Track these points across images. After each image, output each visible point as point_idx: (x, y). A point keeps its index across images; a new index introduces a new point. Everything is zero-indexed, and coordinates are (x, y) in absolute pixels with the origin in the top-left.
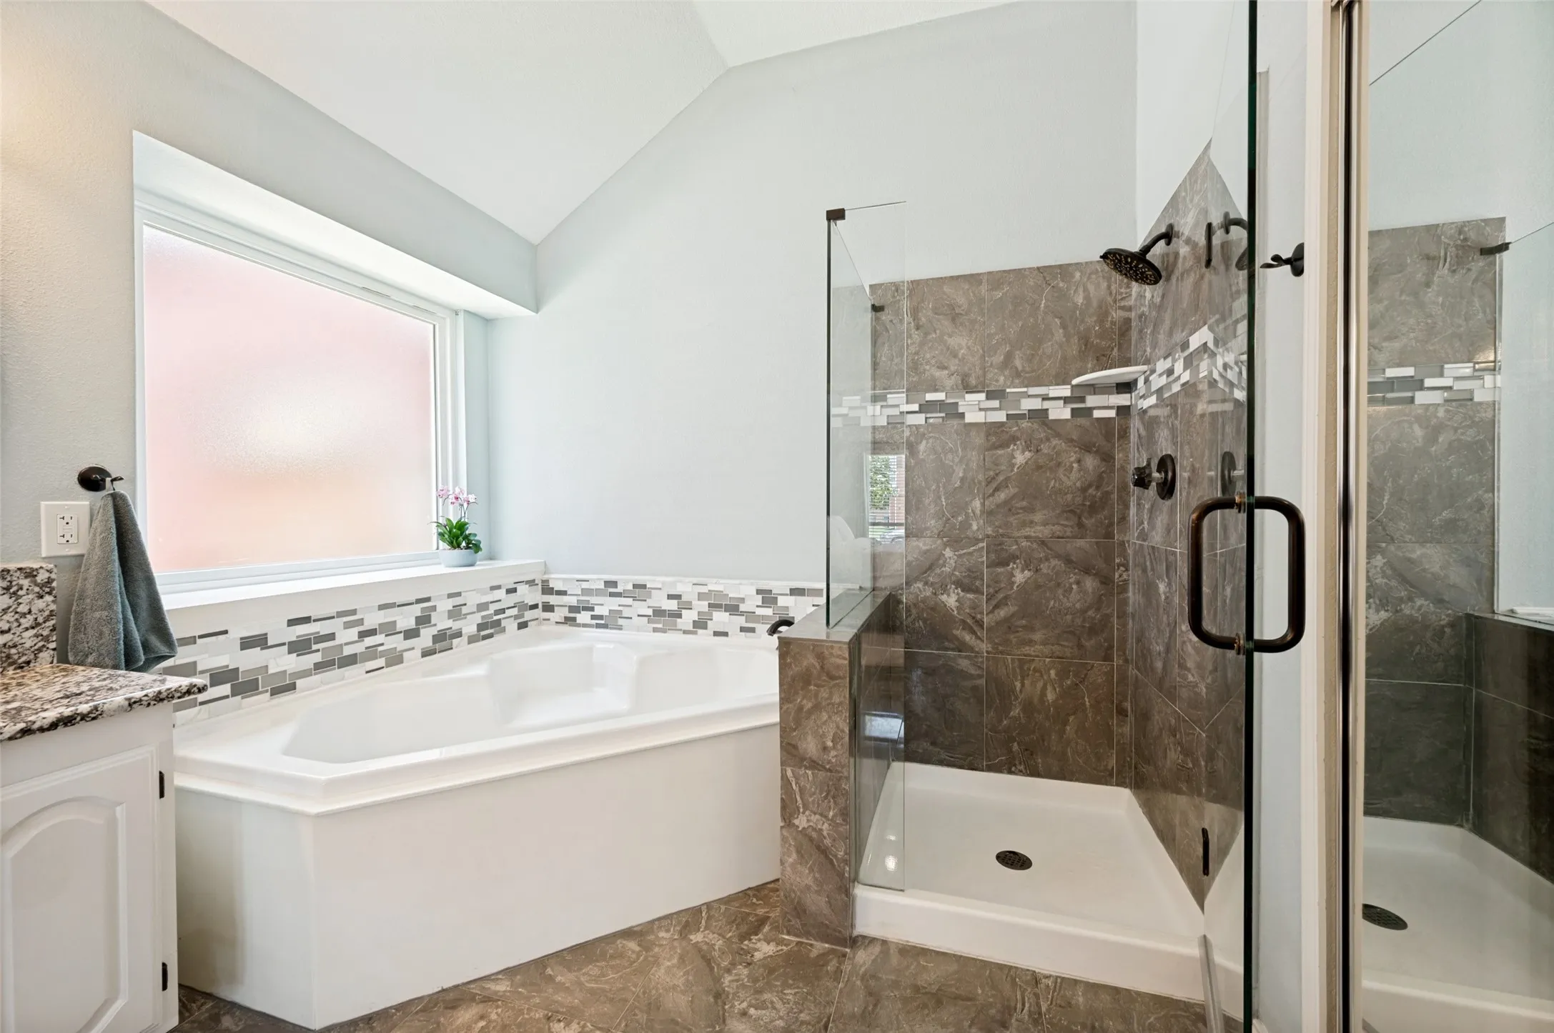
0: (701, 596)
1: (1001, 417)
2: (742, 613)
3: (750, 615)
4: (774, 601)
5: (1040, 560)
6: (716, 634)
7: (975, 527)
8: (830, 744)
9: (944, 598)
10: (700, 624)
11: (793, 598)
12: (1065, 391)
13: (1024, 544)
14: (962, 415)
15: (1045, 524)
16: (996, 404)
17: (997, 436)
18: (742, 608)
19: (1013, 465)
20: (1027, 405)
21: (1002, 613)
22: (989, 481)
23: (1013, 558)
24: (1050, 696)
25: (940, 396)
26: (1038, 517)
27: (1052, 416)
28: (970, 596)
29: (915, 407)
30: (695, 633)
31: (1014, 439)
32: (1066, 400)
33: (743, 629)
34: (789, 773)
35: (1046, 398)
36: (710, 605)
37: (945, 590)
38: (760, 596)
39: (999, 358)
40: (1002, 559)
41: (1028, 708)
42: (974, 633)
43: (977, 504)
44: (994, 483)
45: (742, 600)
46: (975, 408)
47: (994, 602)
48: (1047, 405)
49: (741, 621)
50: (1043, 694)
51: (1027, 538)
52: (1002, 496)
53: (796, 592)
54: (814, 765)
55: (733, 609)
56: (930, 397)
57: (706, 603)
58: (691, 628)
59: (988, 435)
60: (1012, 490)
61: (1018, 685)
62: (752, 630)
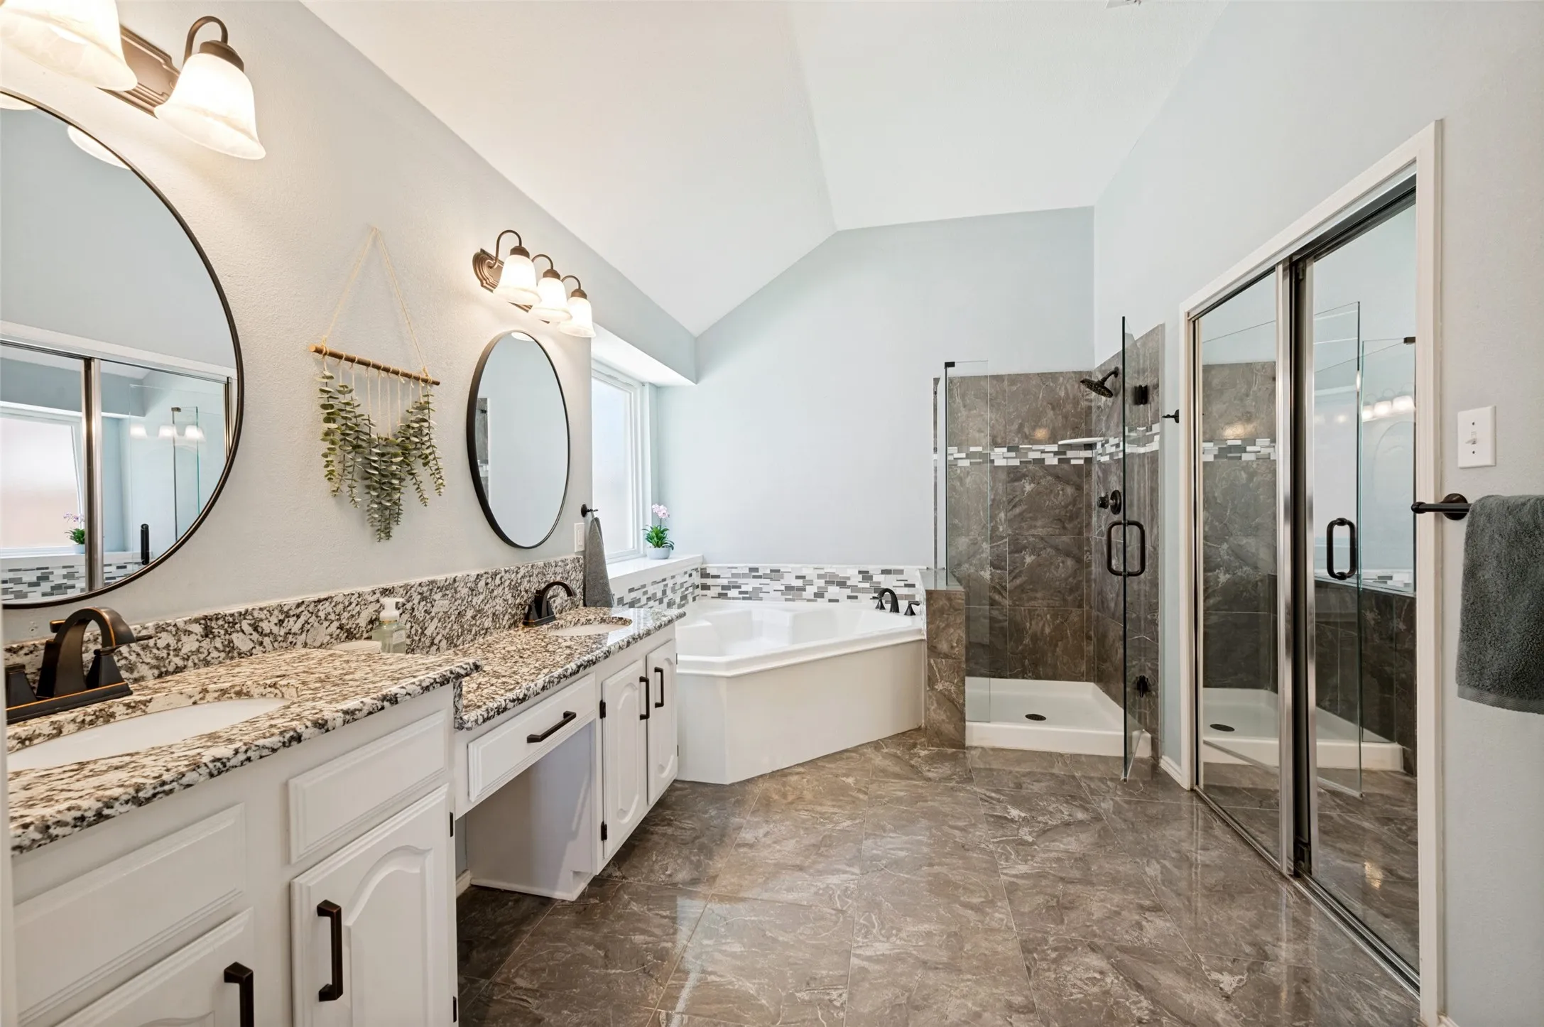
0: (820, 577)
1: (1016, 462)
2: (849, 587)
3: (854, 588)
4: (871, 578)
5: (1041, 549)
6: (830, 601)
7: (1001, 529)
8: (955, 644)
9: (982, 573)
10: (819, 595)
11: (883, 576)
12: (1055, 448)
13: (1031, 539)
14: (992, 461)
15: (1043, 527)
16: (1013, 454)
17: (1014, 475)
18: (849, 583)
19: (1024, 492)
20: (1033, 455)
21: (1018, 581)
22: (1009, 502)
23: (1025, 548)
24: (1047, 630)
25: (979, 449)
26: (1039, 523)
27: (1047, 462)
28: (999, 571)
29: (963, 455)
30: (816, 601)
31: (1024, 476)
32: (1056, 453)
33: (849, 597)
34: (932, 661)
35: (1043, 452)
36: (826, 582)
37: (983, 568)
38: (861, 576)
39: (1015, 426)
40: (1017, 548)
41: (1035, 638)
42: (1000, 593)
43: (1002, 515)
44: (1012, 503)
45: (849, 578)
46: (1001, 457)
47: (1013, 574)
48: (1044, 456)
49: (848, 592)
50: (1043, 630)
51: (1033, 536)
52: (1017, 510)
53: (885, 572)
54: (946, 656)
55: (842, 584)
56: (972, 449)
57: (823, 581)
58: (812, 597)
59: (1009, 473)
60: (1024, 507)
61: (1028, 624)
62: (856, 597)
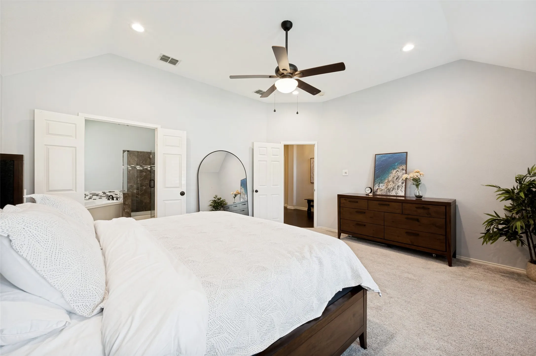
0: (90, 194)
1: (142, 169)
2: (99, 196)
3: (101, 196)
4: (106, 193)
6: (93, 199)
7: (138, 182)
9: (134, 191)
10: (90, 198)
11: (109, 193)
12: (150, 166)
13: (145, 184)
14: (137, 168)
15: (147, 182)
16: (141, 167)
17: (141, 171)
18: (99, 195)
19: (143, 175)
20: (145, 168)
21: (142, 192)
22: (140, 177)
23: (143, 186)
24: (148, 201)
25: (134, 166)
26: (146, 181)
27: (148, 169)
28: (138, 190)
29: (130, 167)
30: (89, 200)
31: (143, 172)
32: (150, 167)
33: (99, 198)
35: (147, 167)
36: (92, 195)
37: (134, 190)
38: (103, 193)
39: (142, 162)
40: (142, 186)
41: (145, 203)
42: (138, 195)
43: (139, 179)
44: (141, 177)
45: (99, 194)
46: (138, 168)
47: (141, 191)
48: (147, 168)
49: (99, 197)
50: (147, 201)
51: (145, 183)
52: (142, 178)
53: (109, 192)
55: (97, 195)
56: (132, 166)
57: (91, 195)
58: (88, 199)
59: (140, 171)
60: (143, 178)
61: (144, 201)
62: (101, 198)
